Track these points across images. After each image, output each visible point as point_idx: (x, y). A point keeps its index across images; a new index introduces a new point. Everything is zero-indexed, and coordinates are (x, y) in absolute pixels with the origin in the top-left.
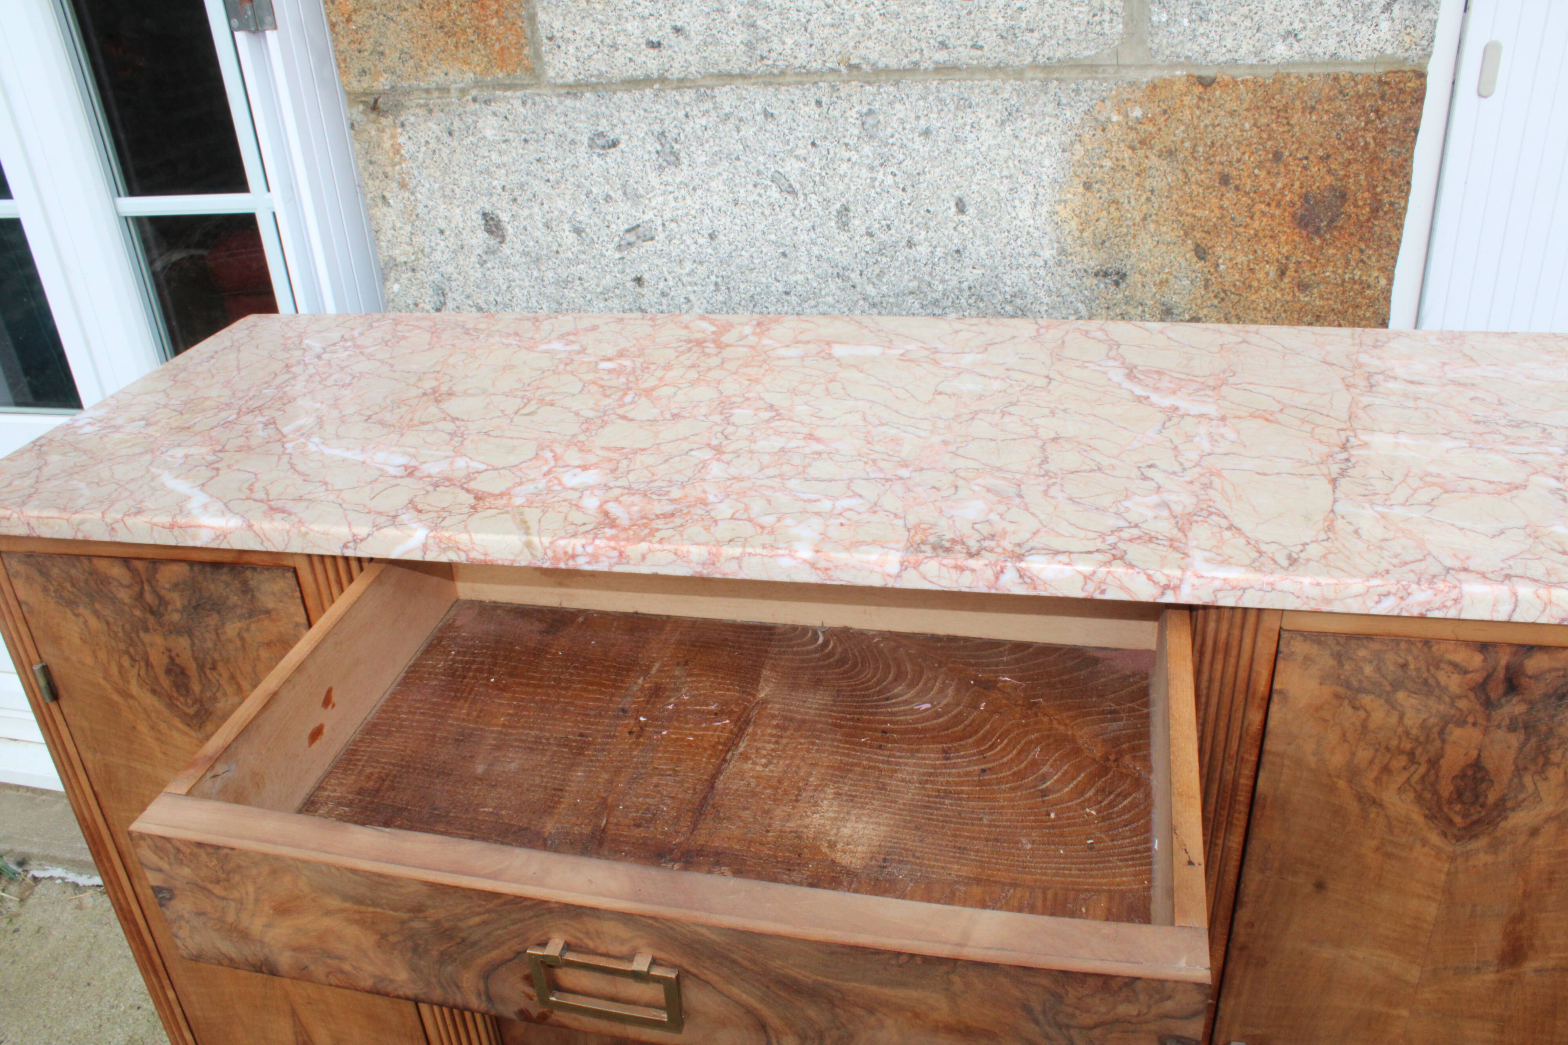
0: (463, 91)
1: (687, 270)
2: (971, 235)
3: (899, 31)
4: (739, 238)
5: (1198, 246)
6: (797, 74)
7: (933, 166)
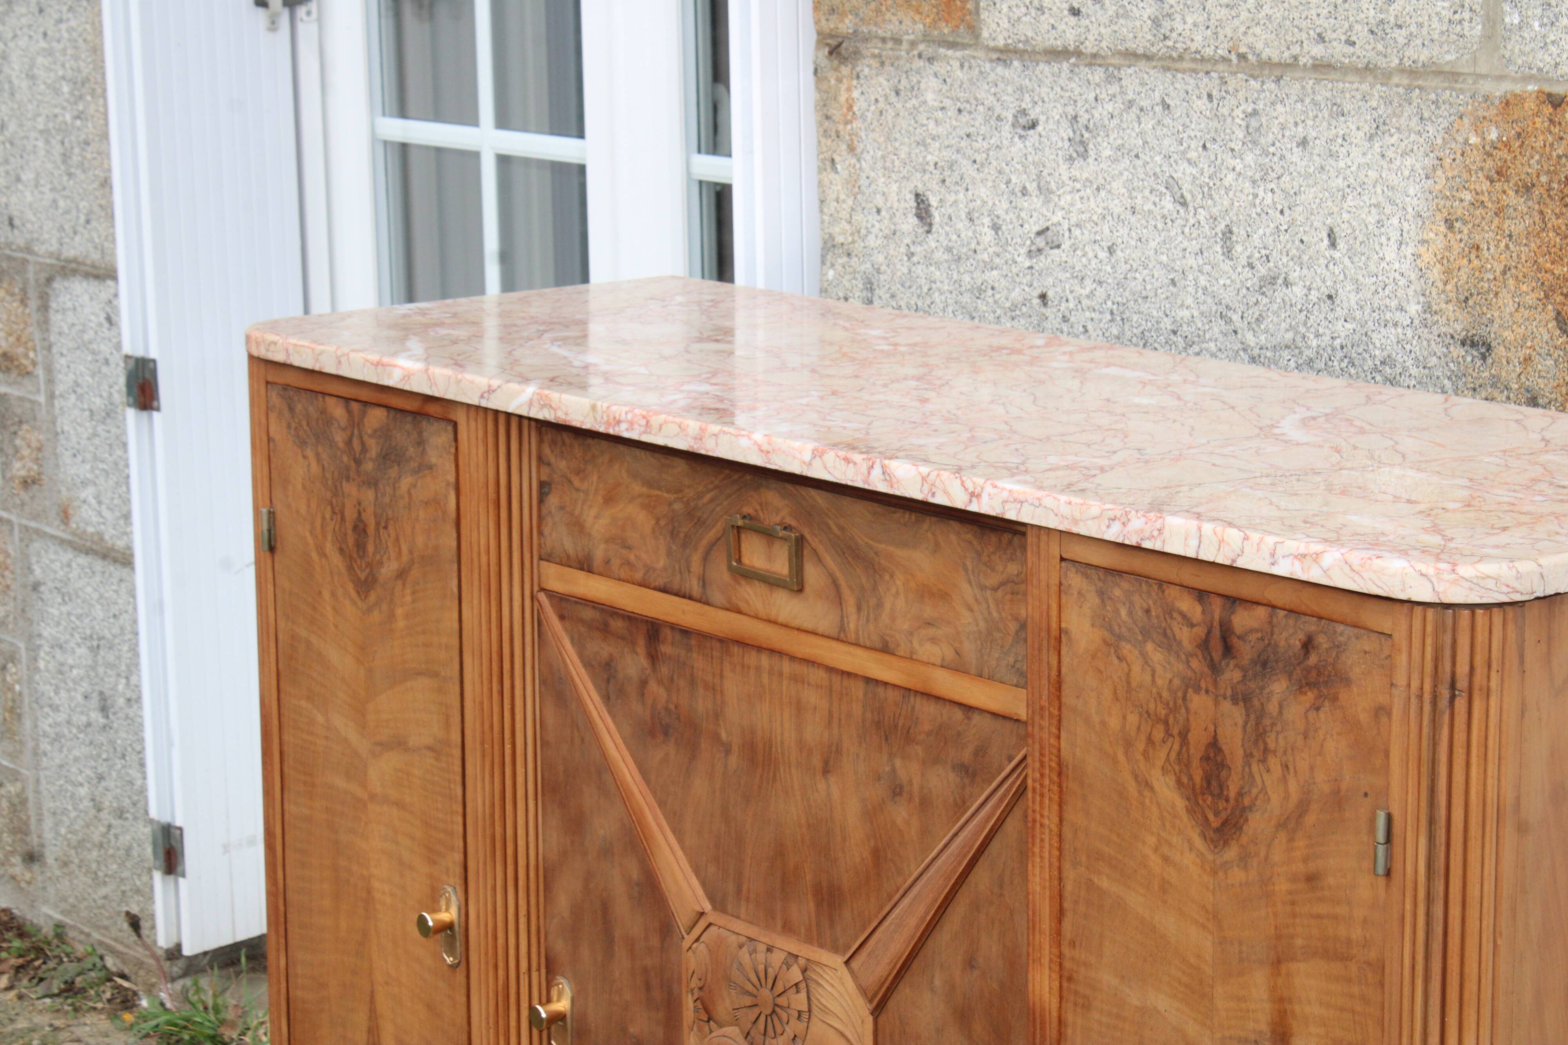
0: (913, 44)
1: (1087, 291)
2: (1341, 277)
3: (1284, 18)
4: (1134, 256)
5: (1559, 313)
6: (1194, 60)
7: (1309, 186)
